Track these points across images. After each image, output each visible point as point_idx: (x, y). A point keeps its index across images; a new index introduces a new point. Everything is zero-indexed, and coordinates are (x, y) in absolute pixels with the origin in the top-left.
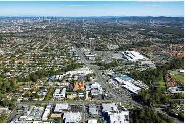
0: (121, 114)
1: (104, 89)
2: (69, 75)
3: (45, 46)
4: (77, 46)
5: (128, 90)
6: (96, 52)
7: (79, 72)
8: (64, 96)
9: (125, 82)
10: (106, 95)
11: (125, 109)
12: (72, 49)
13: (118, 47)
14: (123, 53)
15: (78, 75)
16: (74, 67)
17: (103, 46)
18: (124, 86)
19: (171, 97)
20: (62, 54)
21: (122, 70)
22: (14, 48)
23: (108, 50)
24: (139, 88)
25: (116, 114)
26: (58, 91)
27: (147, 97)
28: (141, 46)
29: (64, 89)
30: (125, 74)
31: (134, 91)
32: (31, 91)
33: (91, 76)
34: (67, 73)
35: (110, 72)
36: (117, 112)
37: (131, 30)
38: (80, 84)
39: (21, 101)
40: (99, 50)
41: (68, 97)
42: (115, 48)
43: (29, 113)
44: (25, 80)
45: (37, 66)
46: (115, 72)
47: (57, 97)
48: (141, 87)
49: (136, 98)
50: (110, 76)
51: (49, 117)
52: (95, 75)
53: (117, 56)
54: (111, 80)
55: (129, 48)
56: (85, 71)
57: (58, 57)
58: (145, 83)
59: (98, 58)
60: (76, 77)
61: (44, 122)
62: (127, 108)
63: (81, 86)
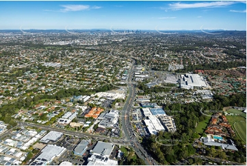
0: (105, 163)
1: (118, 121)
2: (96, 97)
4: (136, 63)
5: (146, 127)
6: (151, 71)
7: (110, 95)
9: (151, 117)
10: (113, 130)
11: (119, 156)
12: (127, 65)
13: (182, 67)
14: (183, 76)
15: (106, 98)
16: (109, 88)
17: (164, 64)
18: (146, 121)
21: (162, 98)
23: (167, 70)
24: (161, 128)
25: (98, 161)
26: (69, 114)
28: (213, 68)
29: (76, 114)
30: (161, 105)
31: (151, 132)
33: (118, 101)
34: (96, 94)
35: (145, 99)
36: (103, 158)
37: (215, 47)
38: (99, 110)
40: (156, 70)
41: (72, 124)
42: (177, 68)
44: (50, 97)
45: (75, 83)
46: (151, 100)
47: (60, 122)
49: (147, 141)
50: (141, 105)
51: (31, 146)
52: (124, 101)
53: (171, 80)
54: (138, 110)
55: (194, 70)
56: (118, 95)
57: (104, 74)
58: (175, 121)
59: (146, 81)
60: (102, 100)
61: (22, 150)
62: (122, 155)
63: (97, 112)
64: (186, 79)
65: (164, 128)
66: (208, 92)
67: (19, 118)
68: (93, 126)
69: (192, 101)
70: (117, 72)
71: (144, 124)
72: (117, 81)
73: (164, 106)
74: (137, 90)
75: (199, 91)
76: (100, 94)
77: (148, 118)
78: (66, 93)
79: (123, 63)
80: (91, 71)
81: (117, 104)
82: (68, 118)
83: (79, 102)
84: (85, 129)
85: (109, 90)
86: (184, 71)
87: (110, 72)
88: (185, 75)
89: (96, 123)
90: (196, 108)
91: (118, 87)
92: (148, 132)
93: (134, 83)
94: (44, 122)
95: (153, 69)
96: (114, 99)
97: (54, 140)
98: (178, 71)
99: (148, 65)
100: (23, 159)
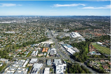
0: (62, 65)
1: (57, 52)
2: (42, 44)
3: (34, 29)
4: (50, 30)
5: (69, 52)
6: (58, 32)
7: (47, 43)
8: (37, 55)
9: (68, 48)
10: (57, 55)
11: (65, 63)
12: (46, 31)
13: (68, 30)
14: (71, 33)
15: (46, 44)
16: (45, 40)
17: (61, 29)
19: (90, 57)
20: (41, 33)
21: (68, 42)
22: (20, 30)
23: (64, 32)
24: (74, 52)
25: (59, 65)
26: (34, 52)
27: (77, 57)
28: (80, 30)
29: (38, 51)
30: (69, 44)
31: (71, 53)
32: (22, 52)
33: (52, 44)
34: (41, 43)
35: (62, 43)
36: (61, 64)
37: (77, 22)
38: (46, 48)
39: (16, 57)
40: (59, 32)
41: (38, 55)
42: (67, 31)
43: (17, 63)
45: (28, 39)
46: (64, 43)
47: (33, 55)
48: (75, 51)
49: (72, 57)
50: (61, 45)
51: (26, 66)
52: (54, 44)
53: (67, 35)
54: (62, 47)
55: (74, 31)
56: (50, 42)
57: (39, 35)
58: (78, 49)
59: (58, 36)
61: (23, 68)
62: (66, 62)
63: (46, 50)
64: (73, 34)
66: (83, 38)
68: (48, 55)
69: (79, 42)
70: (44, 34)
71: (67, 51)
72: (46, 37)
73: (71, 45)
74: (57, 40)
77: (67, 49)
78: (28, 44)
79: (44, 30)
80: (32, 34)
81: (52, 46)
83: (36, 47)
84: (45, 56)
85: (45, 41)
86: (70, 31)
89: (48, 53)
91: (48, 39)
92: (70, 53)
93: (53, 37)
94: (25, 56)
95: (58, 31)
96: (49, 44)
99: (55, 30)
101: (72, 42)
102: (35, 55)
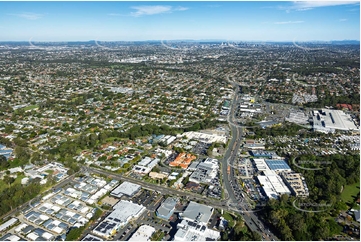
1: (218, 175)
2: (185, 138)
4: (241, 91)
6: (266, 104)
7: (204, 136)
8: (147, 170)
9: (268, 172)
10: (211, 187)
11: (221, 225)
13: (314, 98)
14: (316, 112)
15: (199, 140)
16: (203, 126)
17: (285, 94)
18: (260, 177)
21: (283, 145)
22: (150, 86)
23: (290, 103)
24: (284, 190)
26: (148, 160)
29: (157, 160)
31: (269, 194)
32: (115, 152)
33: (217, 146)
34: (184, 134)
35: (257, 146)
36: (199, 227)
38: (189, 157)
39: (91, 165)
40: (272, 101)
42: (307, 100)
44: (120, 135)
45: (153, 116)
46: (266, 146)
47: (136, 170)
48: (290, 189)
50: (251, 153)
51: (99, 200)
52: (225, 147)
53: (298, 118)
54: (248, 161)
55: (336, 104)
56: (216, 136)
57: (195, 106)
58: (307, 181)
59: (257, 116)
60: (193, 143)
61: (88, 205)
62: (226, 224)
63: (186, 160)
64: (322, 118)
65: (288, 191)
67: (82, 161)
68: (181, 179)
69: (334, 152)
70: (213, 103)
71: (258, 182)
72: (213, 116)
73: (288, 158)
74: (245, 130)
75: (344, 137)
76: (190, 135)
77: (262, 174)
78: (143, 131)
79: (222, 91)
80: (175, 101)
81: (215, 150)
82: (146, 166)
83: (161, 144)
84: (170, 183)
85: (202, 128)
86: (318, 104)
87: (202, 103)
88: (320, 112)
89: (185, 175)
90: (341, 163)
91: (215, 125)
92: (264, 194)
93: (239, 120)
94: (114, 169)
95: (267, 101)
96: (210, 142)
97: (130, 194)
98: (308, 105)
99: (259, 94)
100: (90, 216)
101: (300, 148)
102: (140, 171)
